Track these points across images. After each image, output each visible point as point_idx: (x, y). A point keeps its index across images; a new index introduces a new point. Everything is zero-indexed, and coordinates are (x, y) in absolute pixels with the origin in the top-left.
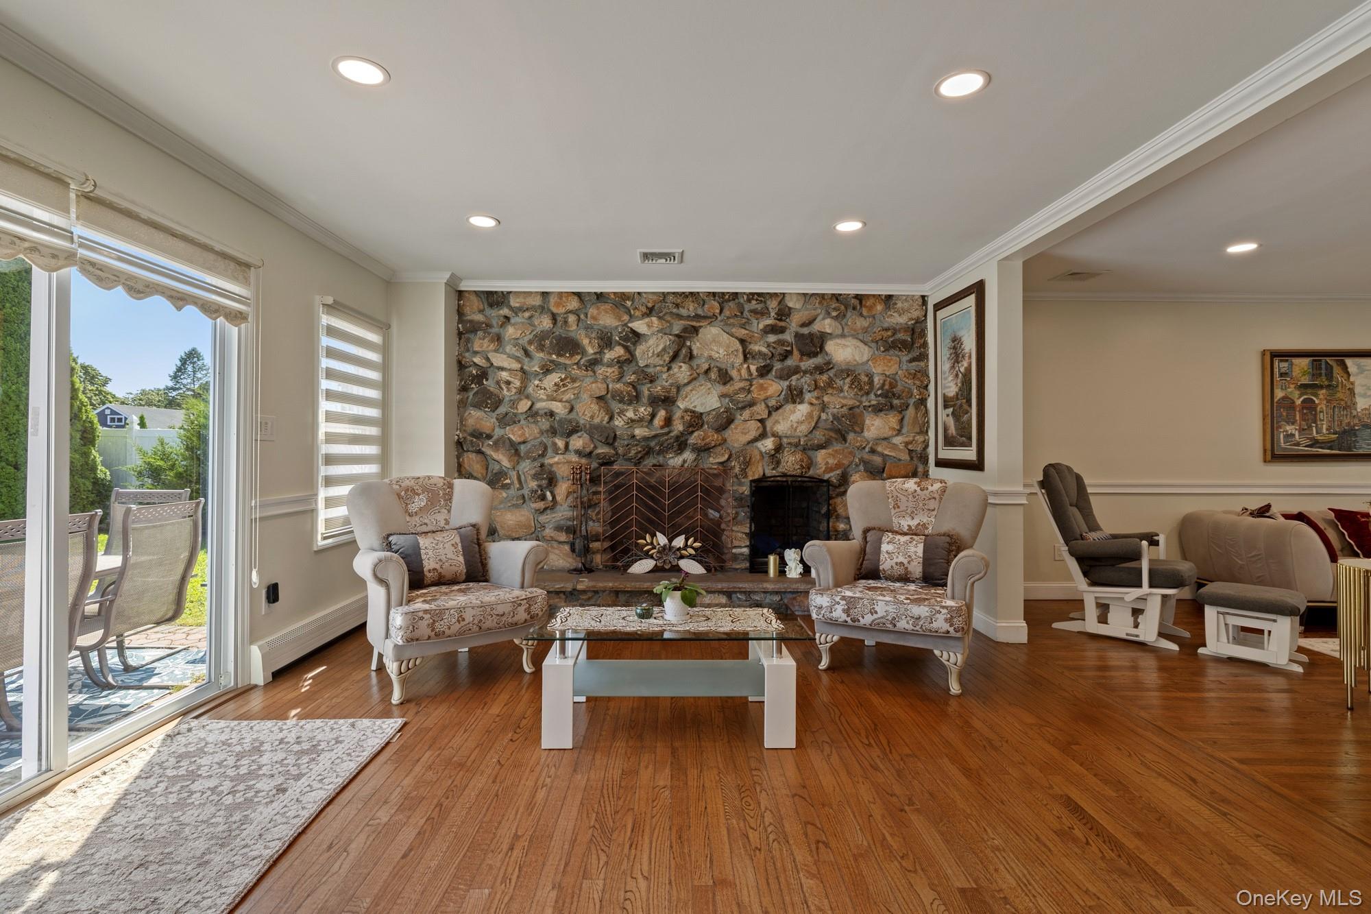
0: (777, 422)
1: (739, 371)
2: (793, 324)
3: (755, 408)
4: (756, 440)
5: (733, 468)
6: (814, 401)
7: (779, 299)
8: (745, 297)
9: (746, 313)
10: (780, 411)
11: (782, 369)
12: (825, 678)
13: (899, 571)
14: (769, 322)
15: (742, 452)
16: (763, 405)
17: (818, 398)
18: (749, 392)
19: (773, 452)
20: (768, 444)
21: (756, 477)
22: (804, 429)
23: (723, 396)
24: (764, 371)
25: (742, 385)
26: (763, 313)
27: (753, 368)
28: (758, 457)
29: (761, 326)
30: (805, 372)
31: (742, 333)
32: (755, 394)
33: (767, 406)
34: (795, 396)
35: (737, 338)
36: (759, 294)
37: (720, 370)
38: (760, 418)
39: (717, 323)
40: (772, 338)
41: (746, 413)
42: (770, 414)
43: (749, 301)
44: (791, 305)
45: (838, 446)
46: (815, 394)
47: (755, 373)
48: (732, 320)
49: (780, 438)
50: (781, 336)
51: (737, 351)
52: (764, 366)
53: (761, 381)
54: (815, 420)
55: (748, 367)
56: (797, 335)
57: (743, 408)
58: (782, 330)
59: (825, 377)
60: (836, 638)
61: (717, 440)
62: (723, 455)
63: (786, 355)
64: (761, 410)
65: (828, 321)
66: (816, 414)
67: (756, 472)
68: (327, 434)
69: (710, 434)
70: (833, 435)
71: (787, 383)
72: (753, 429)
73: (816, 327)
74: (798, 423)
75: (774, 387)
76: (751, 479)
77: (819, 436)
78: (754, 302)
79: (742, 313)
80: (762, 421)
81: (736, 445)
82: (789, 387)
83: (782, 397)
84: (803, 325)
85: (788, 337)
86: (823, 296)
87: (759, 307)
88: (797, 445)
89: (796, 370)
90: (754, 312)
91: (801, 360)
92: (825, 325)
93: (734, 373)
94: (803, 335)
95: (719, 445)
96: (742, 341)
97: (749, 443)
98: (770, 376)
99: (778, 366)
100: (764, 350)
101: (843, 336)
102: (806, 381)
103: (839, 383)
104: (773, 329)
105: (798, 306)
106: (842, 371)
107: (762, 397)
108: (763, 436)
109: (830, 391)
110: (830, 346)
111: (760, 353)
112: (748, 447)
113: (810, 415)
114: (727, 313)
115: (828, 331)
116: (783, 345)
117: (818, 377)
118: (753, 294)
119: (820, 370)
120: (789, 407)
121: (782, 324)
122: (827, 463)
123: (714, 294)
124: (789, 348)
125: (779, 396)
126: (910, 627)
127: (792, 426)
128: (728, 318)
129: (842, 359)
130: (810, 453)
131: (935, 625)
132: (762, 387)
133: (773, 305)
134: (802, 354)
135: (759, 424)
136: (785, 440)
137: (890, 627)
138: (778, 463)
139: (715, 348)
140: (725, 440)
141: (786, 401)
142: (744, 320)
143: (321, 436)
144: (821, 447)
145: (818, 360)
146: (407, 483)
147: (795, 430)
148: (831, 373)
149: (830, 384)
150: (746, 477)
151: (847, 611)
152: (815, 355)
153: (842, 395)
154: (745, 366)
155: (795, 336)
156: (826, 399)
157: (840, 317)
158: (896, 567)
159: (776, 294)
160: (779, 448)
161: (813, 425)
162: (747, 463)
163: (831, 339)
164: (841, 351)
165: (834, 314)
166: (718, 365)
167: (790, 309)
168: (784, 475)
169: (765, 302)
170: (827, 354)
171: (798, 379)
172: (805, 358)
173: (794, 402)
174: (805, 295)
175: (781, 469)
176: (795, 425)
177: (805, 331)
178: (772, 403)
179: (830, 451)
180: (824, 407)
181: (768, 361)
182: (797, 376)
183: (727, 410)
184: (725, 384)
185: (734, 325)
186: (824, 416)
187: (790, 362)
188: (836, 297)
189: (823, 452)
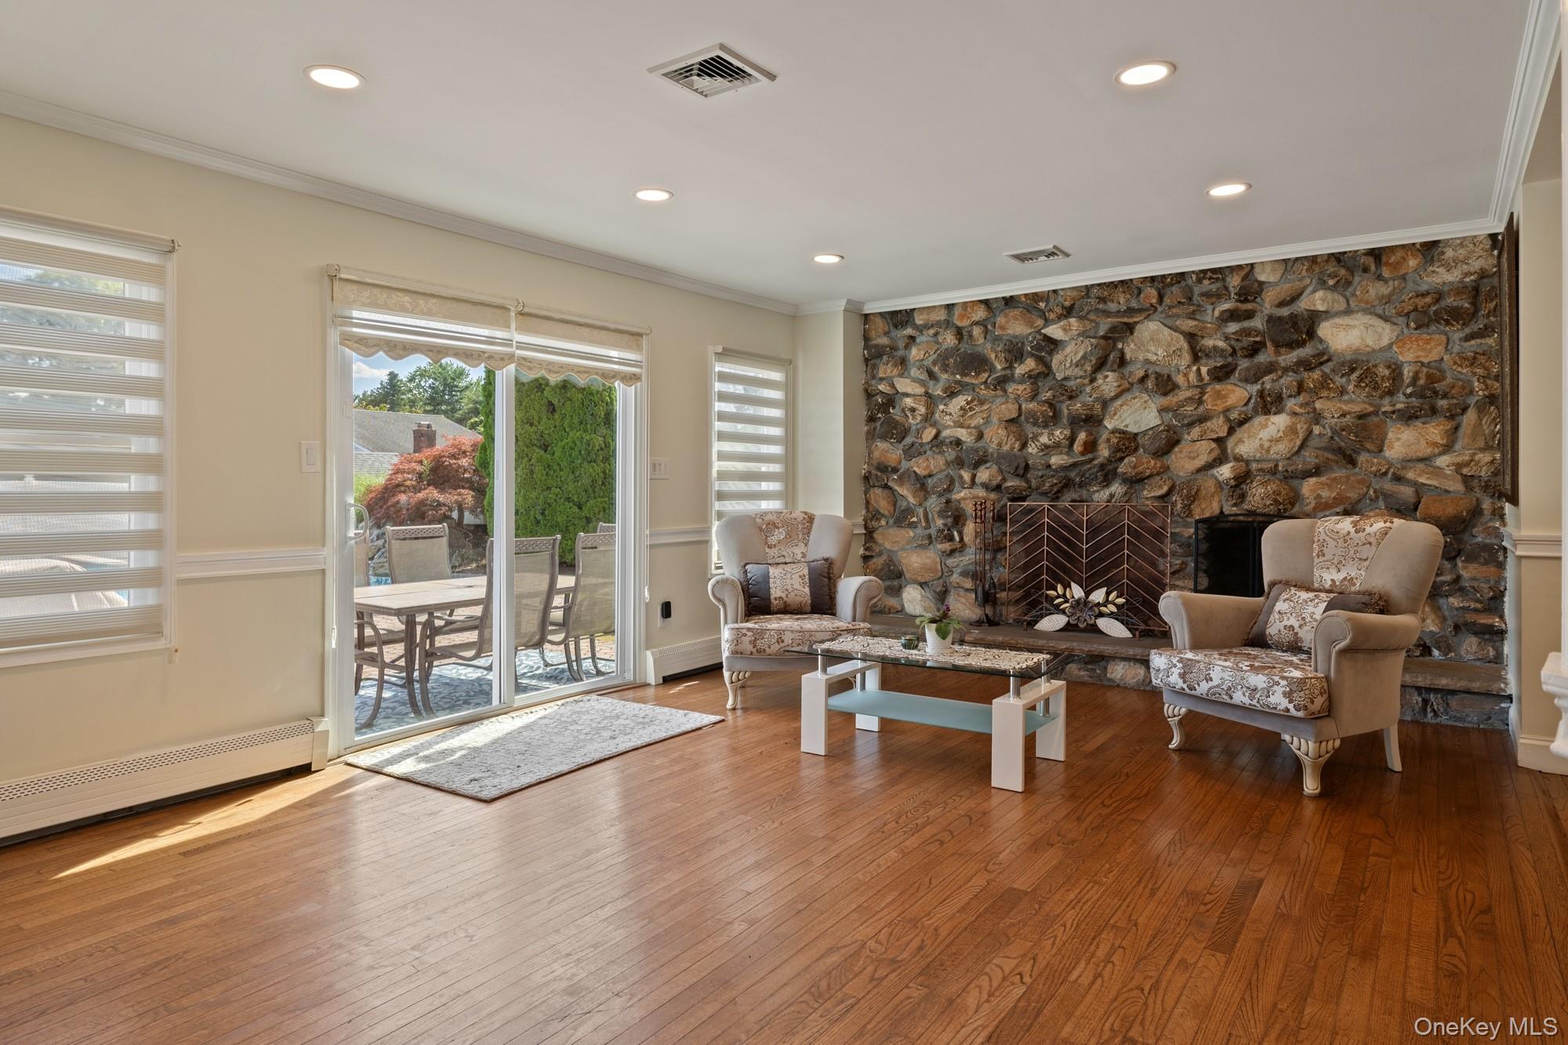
0: (1241, 441)
1: (1186, 375)
2: (1267, 305)
3: (1209, 424)
4: (1209, 466)
5: (1174, 504)
6: (1298, 410)
7: (1243, 273)
8: (1194, 276)
9: (1196, 298)
10: (1247, 425)
11: (1248, 369)
13: (1287, 637)
14: (1226, 306)
15: (1188, 483)
16: (1221, 419)
17: (1301, 406)
18: (1200, 402)
19: (1233, 482)
20: (1225, 472)
21: (1207, 515)
22: (1282, 449)
23: (1162, 410)
24: (1222, 374)
25: (1188, 394)
26: (1214, 297)
27: (1204, 370)
28: (1212, 489)
29: (1217, 314)
30: (1286, 370)
31: (1189, 325)
32: (1209, 403)
33: (1228, 420)
34: (1269, 404)
35: (1182, 333)
36: (1214, 271)
37: (1158, 376)
38: (1215, 436)
39: (1156, 316)
40: (1233, 327)
41: (1196, 432)
42: (1231, 431)
43: (1200, 281)
44: (1262, 278)
45: (1340, 473)
46: (1301, 399)
47: (1207, 378)
48: (1174, 310)
49: (1247, 462)
50: (1246, 324)
51: (1180, 350)
52: (1222, 367)
53: (1218, 387)
54: (1301, 436)
55: (1199, 370)
56: (1271, 319)
57: (1191, 425)
58: (1250, 315)
59: (1316, 375)
60: (1183, 710)
61: (1154, 467)
62: (1161, 487)
63: (1254, 350)
64: (1218, 426)
65: (1320, 294)
66: (1302, 428)
67: (1209, 508)
68: (719, 472)
69: (1144, 460)
70: (1331, 456)
71: (1255, 388)
72: (1204, 451)
73: (1303, 304)
74: (1271, 441)
75: (1237, 394)
76: (1197, 518)
77: (1310, 458)
78: (1206, 282)
79: (1190, 299)
80: (1219, 441)
81: (1181, 474)
82: (1261, 394)
83: (1251, 405)
84: (1282, 304)
85: (1258, 323)
86: (1314, 259)
87: (1214, 287)
88: (1273, 471)
89: (1271, 368)
90: (1206, 295)
91: (1278, 353)
92: (1317, 300)
93: (1180, 379)
94: (1280, 318)
95: (1158, 474)
96: (1191, 337)
97: (1199, 471)
98: (1232, 379)
99: (1244, 364)
100: (1221, 344)
101: (1348, 312)
102: (1288, 381)
103: (1340, 381)
104: (1232, 316)
105: (1272, 279)
106: (1343, 364)
107: (1220, 408)
108: (1220, 461)
109: (1325, 394)
110: (1325, 330)
111: (1215, 348)
112: (1199, 476)
113: (1292, 430)
114: (1167, 301)
115: (1321, 308)
116: (1249, 335)
117: (1305, 375)
118: (1204, 272)
119: (1306, 365)
120: (1259, 419)
121: (1249, 306)
122: (1319, 497)
123: (1153, 279)
124: (1258, 339)
125: (1246, 404)
126: (1247, 701)
127: (1261, 446)
128: (1170, 307)
129: (1344, 345)
130: (1295, 483)
131: (1273, 700)
132: (1219, 395)
133: (1234, 282)
134: (1277, 345)
135: (1214, 445)
136: (1254, 466)
137: (1226, 698)
138: (1242, 497)
139: (1153, 348)
140: (1167, 468)
141: (1256, 412)
142: (1192, 308)
143: (714, 474)
144: (1307, 474)
145: (1306, 352)
146: (769, 517)
147: (1268, 451)
148: (1327, 368)
149: (1324, 383)
150: (1190, 514)
151: (1183, 676)
152: (1301, 344)
153: (1346, 397)
154: (1195, 368)
155: (1268, 321)
156: (1318, 405)
157: (1342, 286)
158: (1284, 632)
159: (1240, 267)
160: (1242, 479)
161: (1298, 443)
162: (1193, 498)
163: (1326, 319)
164: (1342, 334)
165: (1331, 282)
166: (1158, 369)
167: (1261, 284)
168: (1250, 513)
169: (1224, 280)
170: (1321, 341)
171: (1273, 381)
172: (1283, 350)
173: (1266, 414)
174: (1285, 261)
175: (1246, 506)
176: (1267, 445)
177: (1285, 312)
178: (1234, 415)
179: (1323, 479)
180: (1317, 417)
181: (1230, 359)
182: (1272, 376)
183: (1169, 428)
184: (1165, 394)
185: (1178, 316)
186: (1317, 430)
187: (1262, 358)
188: (1338, 258)
189: (1313, 480)
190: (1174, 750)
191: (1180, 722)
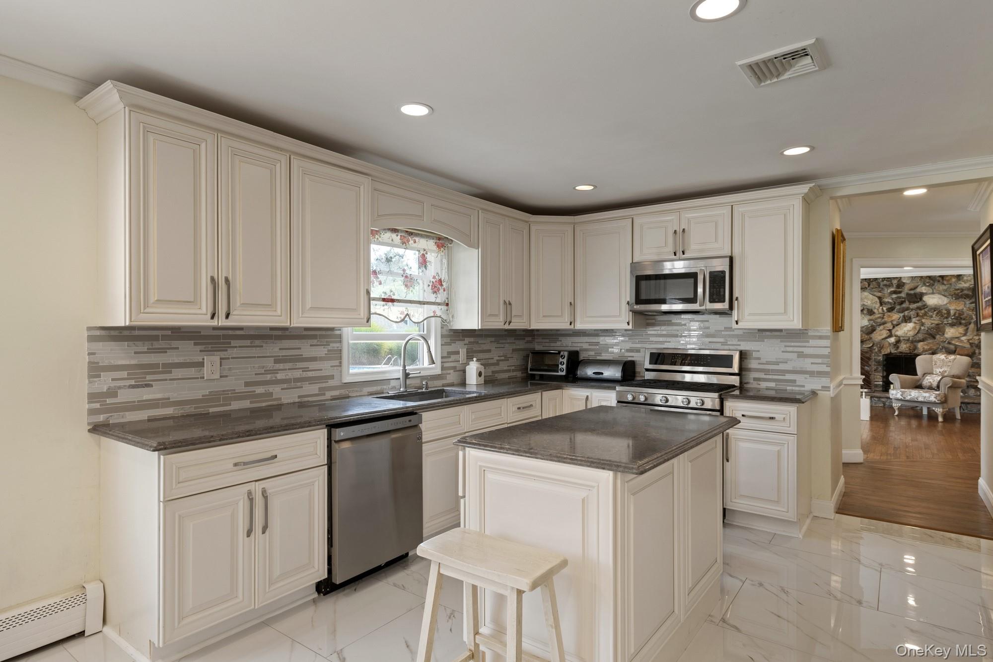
0: (897, 331)
1: (878, 310)
2: (906, 289)
3: (886, 325)
4: (886, 338)
5: (875, 349)
6: (917, 322)
7: (898, 280)
8: (881, 280)
9: (881, 286)
10: (899, 326)
11: (899, 309)
12: (896, 418)
13: (928, 384)
14: (892, 289)
15: (879, 343)
16: (890, 324)
17: (918, 320)
18: (883, 318)
19: (895, 343)
20: (892, 340)
21: (886, 353)
22: (911, 333)
23: (869, 320)
24: (890, 310)
25: (879, 315)
26: (888, 286)
27: (885, 309)
28: (887, 345)
29: (889, 291)
30: (912, 310)
31: (879, 294)
32: (886, 319)
33: (892, 324)
34: (907, 320)
35: (877, 296)
36: (888, 278)
37: (868, 310)
38: (888, 329)
39: (867, 291)
40: (894, 296)
41: (882, 327)
42: (894, 327)
43: (883, 281)
44: (904, 281)
45: (930, 341)
46: (917, 318)
47: (886, 311)
48: (874, 289)
49: (899, 337)
50: (899, 295)
51: (877, 302)
52: (890, 308)
53: (889, 314)
54: (918, 329)
55: (882, 308)
56: (908, 294)
57: (880, 325)
58: (900, 292)
59: (923, 311)
60: (900, 405)
61: (867, 338)
62: (870, 344)
63: (902, 303)
64: (889, 326)
65: (924, 288)
66: (918, 327)
67: (887, 351)
69: (863, 336)
70: (927, 336)
71: (903, 314)
72: (885, 334)
73: (918, 290)
74: (908, 331)
75: (896, 316)
76: (883, 354)
77: (920, 336)
78: (885, 281)
79: (879, 286)
80: (890, 330)
81: (876, 340)
82: (904, 316)
83: (900, 320)
84: (911, 290)
85: (903, 295)
86: (921, 277)
87: (888, 283)
88: (908, 340)
89: (907, 309)
90: (886, 285)
91: (910, 304)
92: (923, 289)
93: (875, 311)
94: (911, 294)
95: (869, 340)
96: (879, 298)
97: (883, 339)
98: (894, 312)
99: (898, 307)
100: (890, 301)
101: (933, 293)
102: (912, 313)
103: (931, 314)
104: (895, 292)
105: (908, 282)
106: (932, 309)
107: (890, 320)
108: (890, 336)
109: (926, 317)
110: (925, 298)
111: (888, 302)
112: (883, 341)
113: (914, 328)
114: (871, 286)
115: (924, 291)
116: (900, 299)
117: (919, 311)
118: (885, 278)
119: (919, 308)
120: (904, 324)
121: (900, 290)
122: (924, 348)
123: (866, 279)
124: (903, 300)
125: (899, 319)
126: (923, 400)
127: (905, 332)
128: (873, 288)
129: (932, 303)
130: (916, 343)
131: (931, 399)
132: (889, 316)
133: (895, 282)
134: (910, 302)
135: (888, 332)
136: (902, 338)
137: (916, 400)
138: (898, 348)
139: (866, 301)
140: (871, 338)
141: (902, 322)
142: (880, 289)
144: (920, 341)
145: (919, 304)
147: (907, 334)
148: (926, 310)
149: (925, 314)
150: (881, 353)
151: (902, 395)
152: (918, 302)
153: (932, 319)
154: (881, 308)
155: (907, 295)
156: (923, 321)
157: (931, 286)
158: (928, 383)
159: (897, 278)
160: (898, 341)
161: (916, 332)
162: (881, 348)
163: (926, 295)
164: (931, 300)
165: (928, 284)
166: (868, 307)
167: (904, 283)
168: (901, 353)
169: (891, 281)
170: (924, 301)
171: (908, 313)
172: (912, 304)
173: (906, 322)
174: (912, 277)
175: (899, 350)
176: (906, 332)
177: (912, 292)
178: (895, 323)
179: (925, 343)
180: (923, 324)
181: (893, 305)
182: (908, 311)
183: (872, 326)
184: (871, 315)
185: (875, 291)
186: (922, 328)
187: (904, 305)
188: (930, 277)
189: (922, 343)
190: (896, 416)
191: (898, 408)
